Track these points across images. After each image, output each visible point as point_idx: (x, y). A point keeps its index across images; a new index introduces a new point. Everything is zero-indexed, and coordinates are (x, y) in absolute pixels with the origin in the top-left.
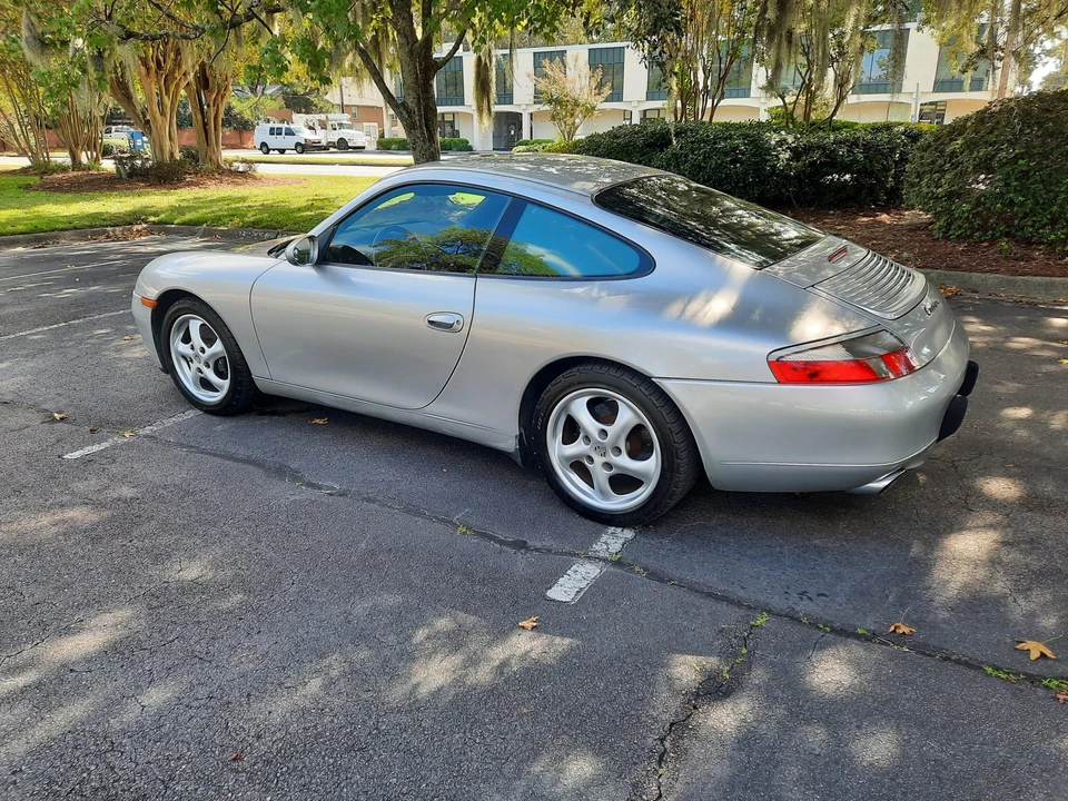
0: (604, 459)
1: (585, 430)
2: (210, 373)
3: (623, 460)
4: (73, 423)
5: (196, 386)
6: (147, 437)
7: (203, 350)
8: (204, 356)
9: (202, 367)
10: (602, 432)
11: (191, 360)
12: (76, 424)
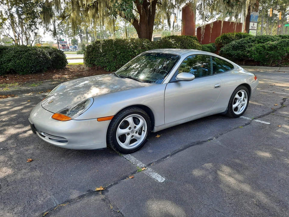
0: (241, 104)
1: (239, 99)
2: (137, 135)
3: (243, 102)
4: (112, 185)
5: (127, 145)
6: (150, 165)
7: (135, 127)
8: (136, 129)
9: (134, 134)
10: (241, 98)
11: (128, 134)
12: (115, 184)
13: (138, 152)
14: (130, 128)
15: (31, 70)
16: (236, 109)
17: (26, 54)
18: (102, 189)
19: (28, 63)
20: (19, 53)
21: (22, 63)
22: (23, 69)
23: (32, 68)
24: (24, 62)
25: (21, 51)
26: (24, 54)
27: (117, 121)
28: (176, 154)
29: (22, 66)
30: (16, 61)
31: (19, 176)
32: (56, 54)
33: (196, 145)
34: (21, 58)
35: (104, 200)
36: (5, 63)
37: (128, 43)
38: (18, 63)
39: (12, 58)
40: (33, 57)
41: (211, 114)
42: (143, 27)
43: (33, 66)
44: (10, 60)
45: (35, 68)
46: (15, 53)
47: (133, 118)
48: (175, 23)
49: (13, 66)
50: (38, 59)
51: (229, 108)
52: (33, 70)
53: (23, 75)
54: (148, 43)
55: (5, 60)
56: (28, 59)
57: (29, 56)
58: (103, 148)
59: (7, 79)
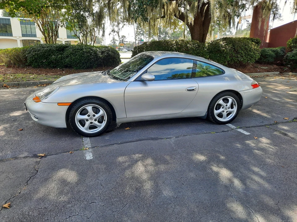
0: (227, 111)
1: (223, 105)
2: (96, 123)
3: (230, 110)
4: (53, 154)
5: (86, 129)
6: (94, 147)
7: (94, 116)
8: (95, 118)
9: (93, 121)
10: (227, 105)
11: (87, 120)
12: (55, 154)
13: (97, 137)
14: (89, 116)
15: (83, 66)
16: (220, 115)
17: (81, 51)
18: (43, 155)
19: (81, 60)
20: (75, 51)
21: (76, 59)
22: (77, 65)
23: (84, 64)
24: (78, 59)
25: (78, 49)
26: (79, 52)
27: (75, 107)
28: (125, 144)
29: (76, 62)
30: (72, 58)
31: (5, 138)
32: (107, 53)
33: (150, 140)
34: (76, 55)
35: (37, 162)
36: (64, 58)
37: (172, 44)
38: (73, 59)
39: (69, 54)
40: (86, 55)
41: (186, 116)
42: (197, 29)
43: (84, 62)
44: (67, 57)
45: (86, 64)
46: (73, 51)
47: (93, 107)
48: (239, 24)
49: (69, 61)
50: (89, 56)
51: (210, 113)
52: (84, 66)
53: (77, 69)
54: (193, 45)
55: (65, 56)
56: (81, 56)
57: (82, 54)
58: (64, 128)
59: (64, 72)
